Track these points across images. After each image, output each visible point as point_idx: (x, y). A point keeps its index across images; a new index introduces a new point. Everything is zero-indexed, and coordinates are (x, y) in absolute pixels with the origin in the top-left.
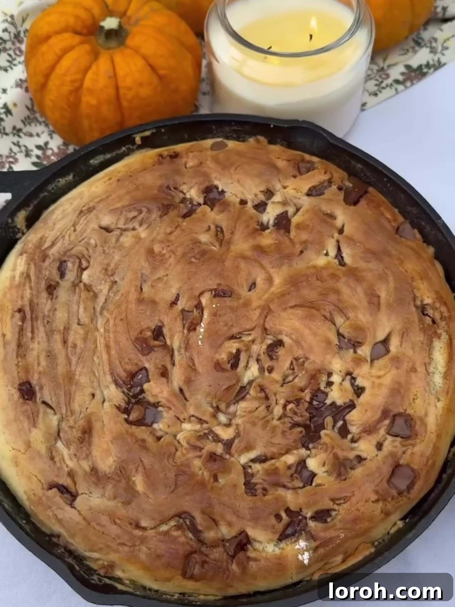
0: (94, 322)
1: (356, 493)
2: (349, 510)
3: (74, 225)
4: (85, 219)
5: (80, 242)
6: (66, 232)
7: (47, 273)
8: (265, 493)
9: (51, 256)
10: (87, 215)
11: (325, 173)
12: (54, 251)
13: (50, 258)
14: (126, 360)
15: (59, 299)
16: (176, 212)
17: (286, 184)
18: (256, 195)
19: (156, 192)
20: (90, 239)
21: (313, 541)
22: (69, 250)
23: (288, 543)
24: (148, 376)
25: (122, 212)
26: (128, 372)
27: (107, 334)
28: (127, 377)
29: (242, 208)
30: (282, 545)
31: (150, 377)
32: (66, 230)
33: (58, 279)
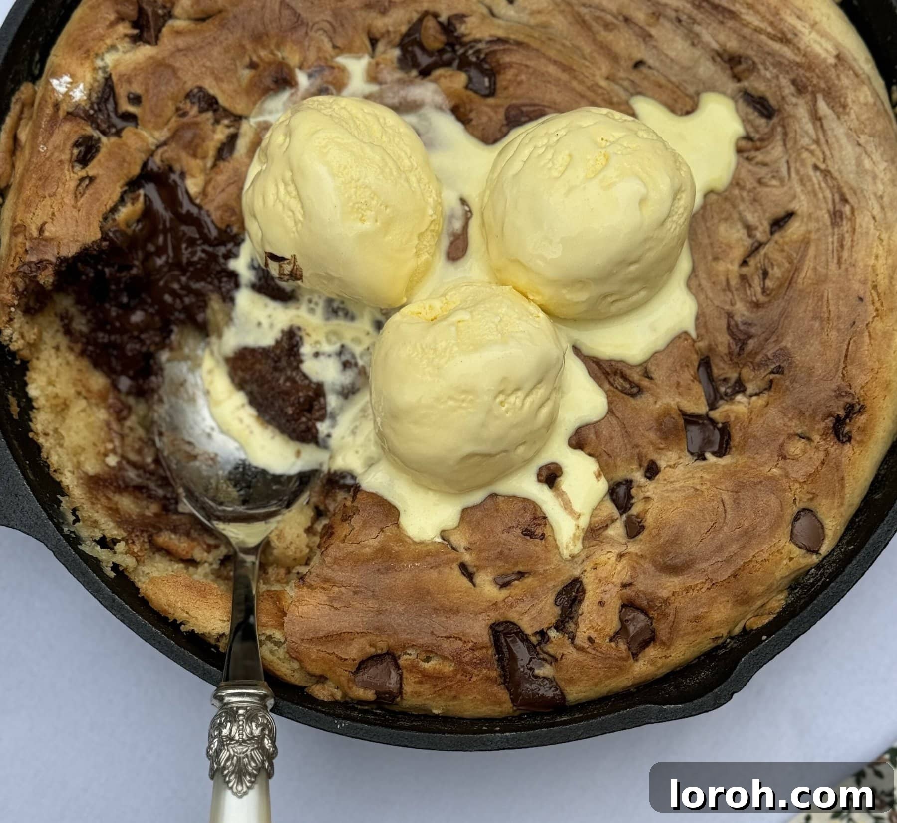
0: (626, 83)
1: (75, 213)
2: (64, 184)
3: (826, 173)
4: (824, 198)
5: (788, 162)
6: (823, 153)
7: (768, 75)
8: (180, 112)
9: (794, 100)
10: (831, 206)
11: (590, 639)
12: (802, 111)
13: (793, 95)
14: (523, 77)
15: (709, 64)
16: (722, 349)
17: (624, 561)
18: (647, 499)
19: (787, 343)
20: (782, 181)
21: (70, 110)
22: (785, 134)
23: (96, 84)
24: (476, 92)
25: (791, 262)
26: (505, 68)
27: (589, 83)
28: (498, 62)
29: (640, 458)
30: (100, 75)
31: (470, 93)
32: (828, 153)
33: (745, 84)
